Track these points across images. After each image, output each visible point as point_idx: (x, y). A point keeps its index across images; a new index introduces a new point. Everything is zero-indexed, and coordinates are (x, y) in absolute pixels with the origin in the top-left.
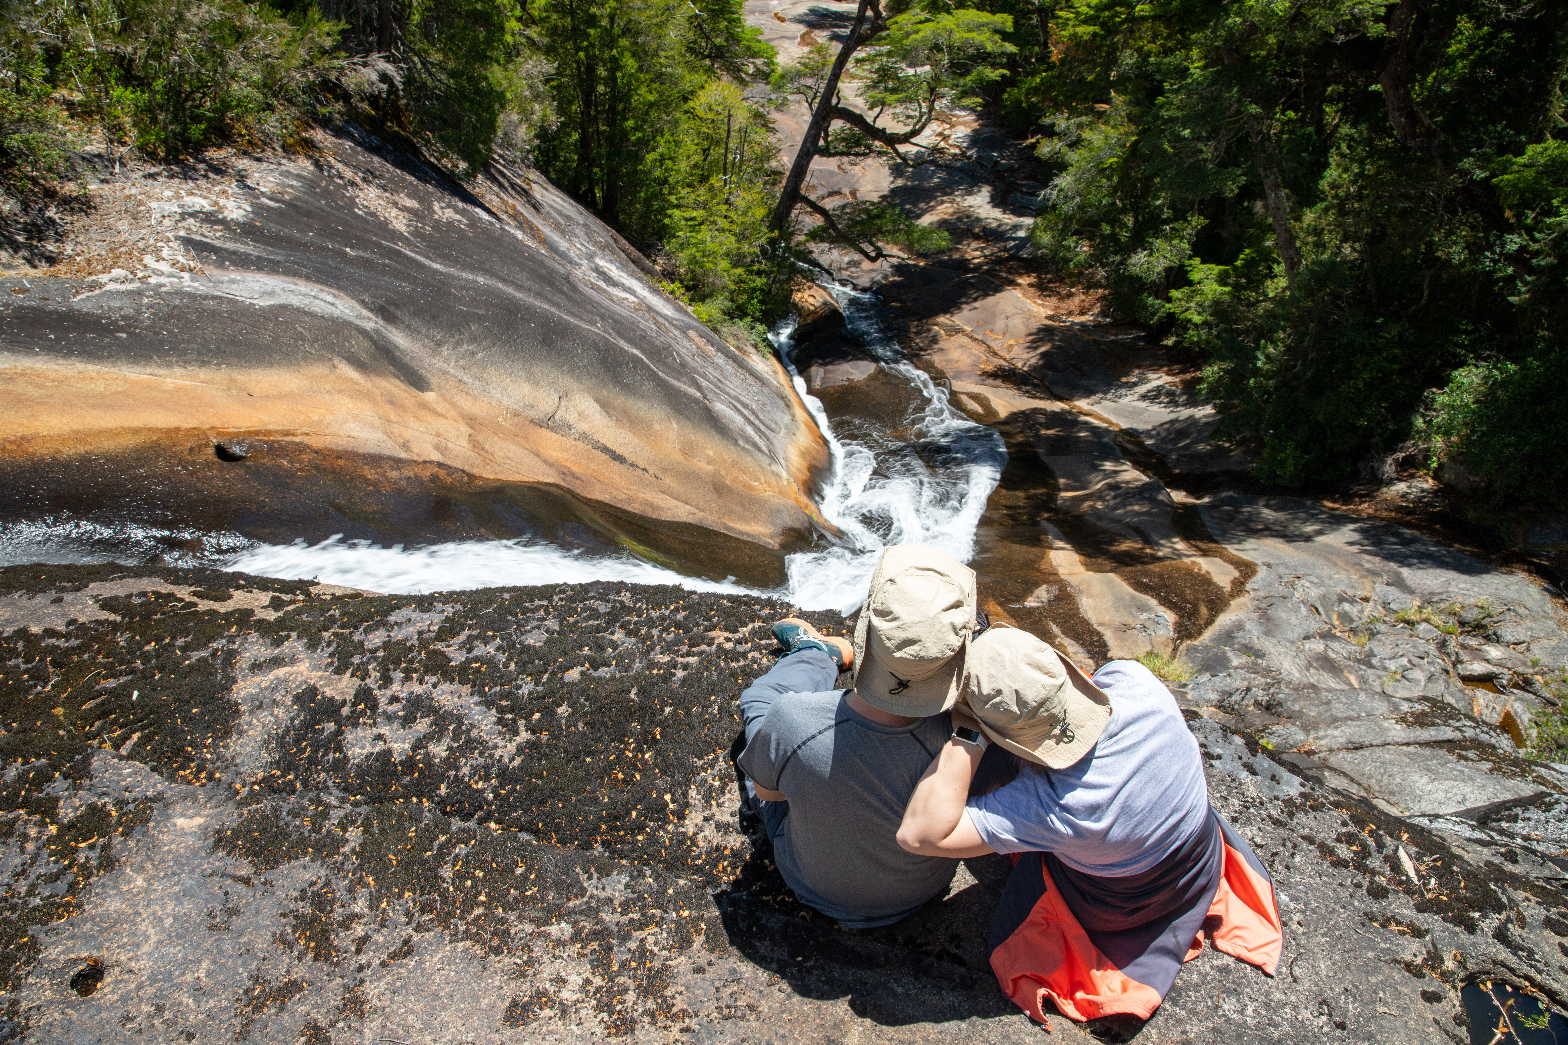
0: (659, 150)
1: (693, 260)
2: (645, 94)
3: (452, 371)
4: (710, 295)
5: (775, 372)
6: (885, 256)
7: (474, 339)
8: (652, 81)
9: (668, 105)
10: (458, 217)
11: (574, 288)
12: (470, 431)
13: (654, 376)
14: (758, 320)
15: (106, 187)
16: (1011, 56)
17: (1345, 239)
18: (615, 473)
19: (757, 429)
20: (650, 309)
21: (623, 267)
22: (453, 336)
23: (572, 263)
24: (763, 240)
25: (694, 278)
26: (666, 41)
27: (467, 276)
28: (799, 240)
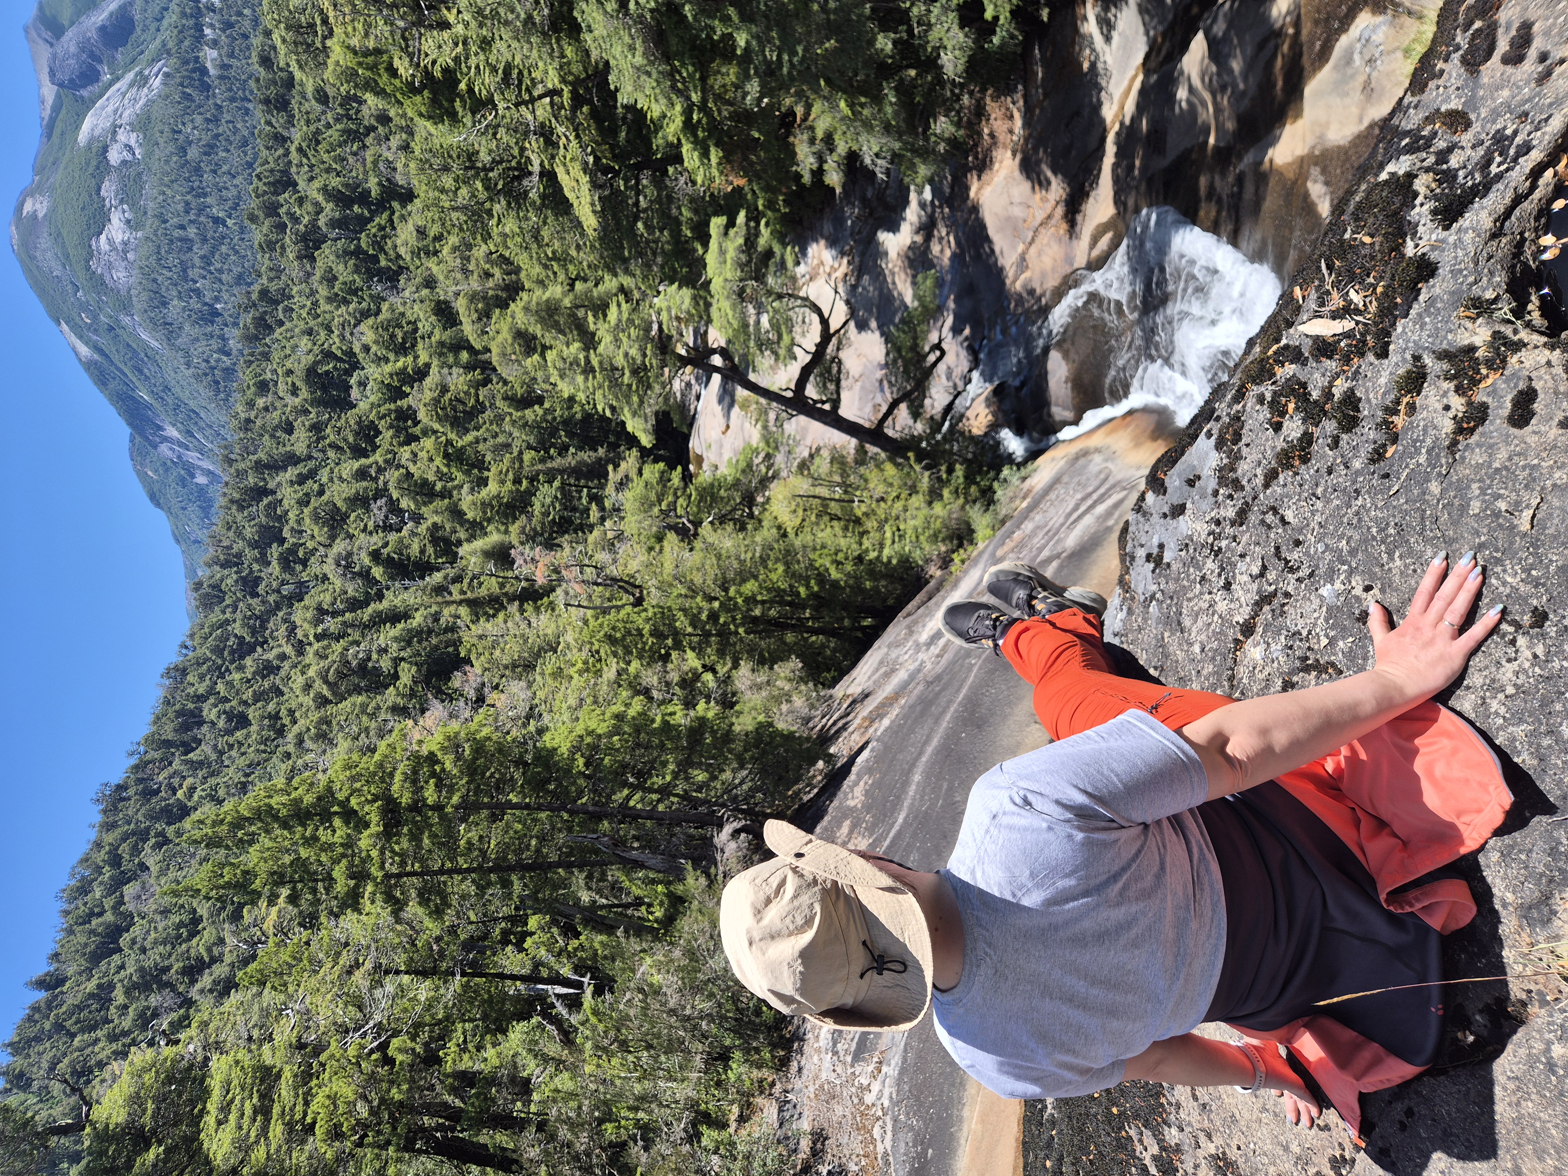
0: (828, 564)
1: (934, 538)
2: (777, 575)
4: (968, 524)
5: (1053, 459)
6: (940, 341)
8: (766, 567)
9: (788, 552)
10: (862, 783)
11: (938, 678)
14: (998, 474)
15: (806, 1113)
19: (1101, 499)
23: (919, 670)
24: (917, 468)
25: (950, 538)
26: (733, 551)
27: (912, 790)
28: (919, 428)
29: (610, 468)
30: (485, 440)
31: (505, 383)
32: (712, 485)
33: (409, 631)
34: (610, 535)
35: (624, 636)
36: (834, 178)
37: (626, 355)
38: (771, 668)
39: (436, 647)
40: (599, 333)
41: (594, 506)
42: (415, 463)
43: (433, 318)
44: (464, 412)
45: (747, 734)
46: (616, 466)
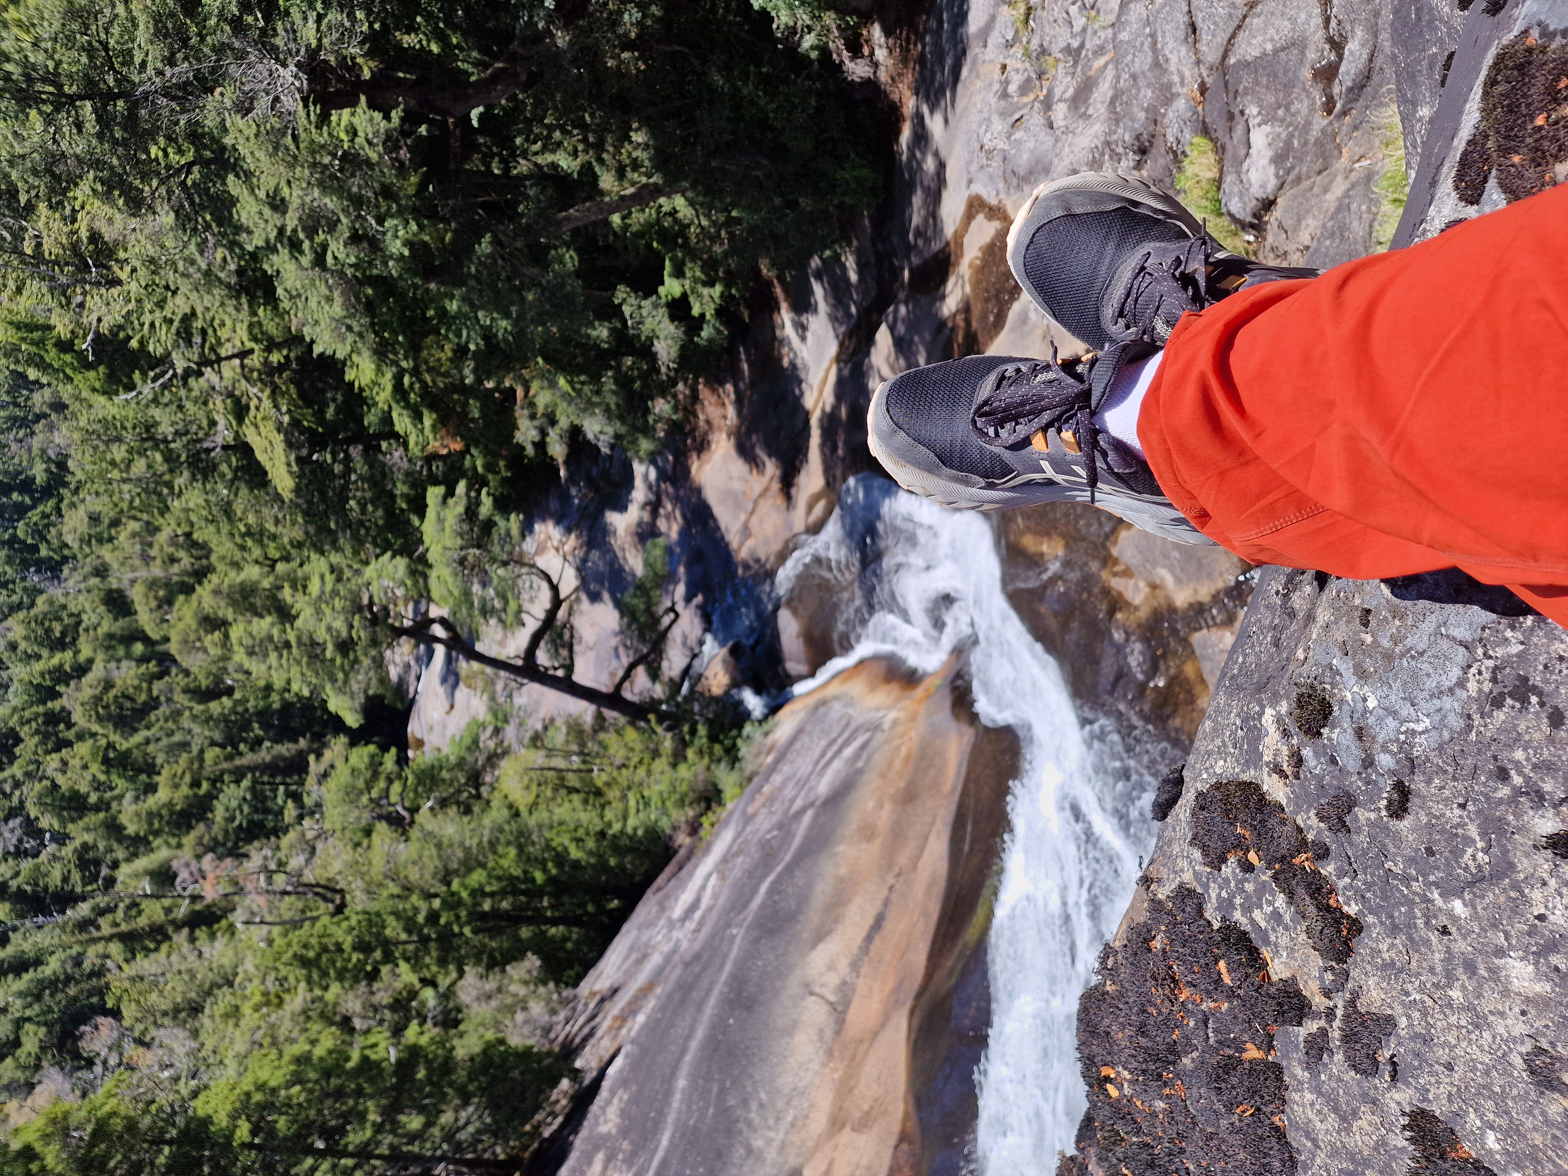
0: (567, 842)
1: (681, 803)
2: (509, 860)
3: (781, 1136)
4: (715, 785)
5: (793, 712)
6: (673, 606)
7: (745, 1103)
8: (495, 852)
9: (521, 833)
10: (615, 1101)
11: (697, 957)
12: (848, 1129)
13: (789, 869)
14: (740, 732)
16: (469, 488)
17: (629, 139)
18: (895, 927)
19: (847, 743)
20: (725, 860)
21: (683, 886)
22: (741, 1132)
23: (674, 951)
24: (659, 730)
25: (698, 801)
26: (457, 839)
27: (677, 1100)
28: (659, 691)
29: (312, 758)
30: (158, 740)
31: (187, 673)
32: (433, 767)
33: (40, 982)
34: (310, 835)
35: (319, 955)
36: (557, 450)
37: (329, 629)
38: (503, 971)
39: (75, 999)
40: (298, 606)
41: (290, 804)
42: (64, 772)
43: (102, 609)
44: (133, 709)
45: (472, 1059)
46: (319, 755)
